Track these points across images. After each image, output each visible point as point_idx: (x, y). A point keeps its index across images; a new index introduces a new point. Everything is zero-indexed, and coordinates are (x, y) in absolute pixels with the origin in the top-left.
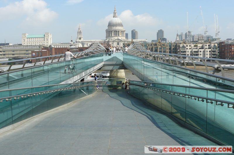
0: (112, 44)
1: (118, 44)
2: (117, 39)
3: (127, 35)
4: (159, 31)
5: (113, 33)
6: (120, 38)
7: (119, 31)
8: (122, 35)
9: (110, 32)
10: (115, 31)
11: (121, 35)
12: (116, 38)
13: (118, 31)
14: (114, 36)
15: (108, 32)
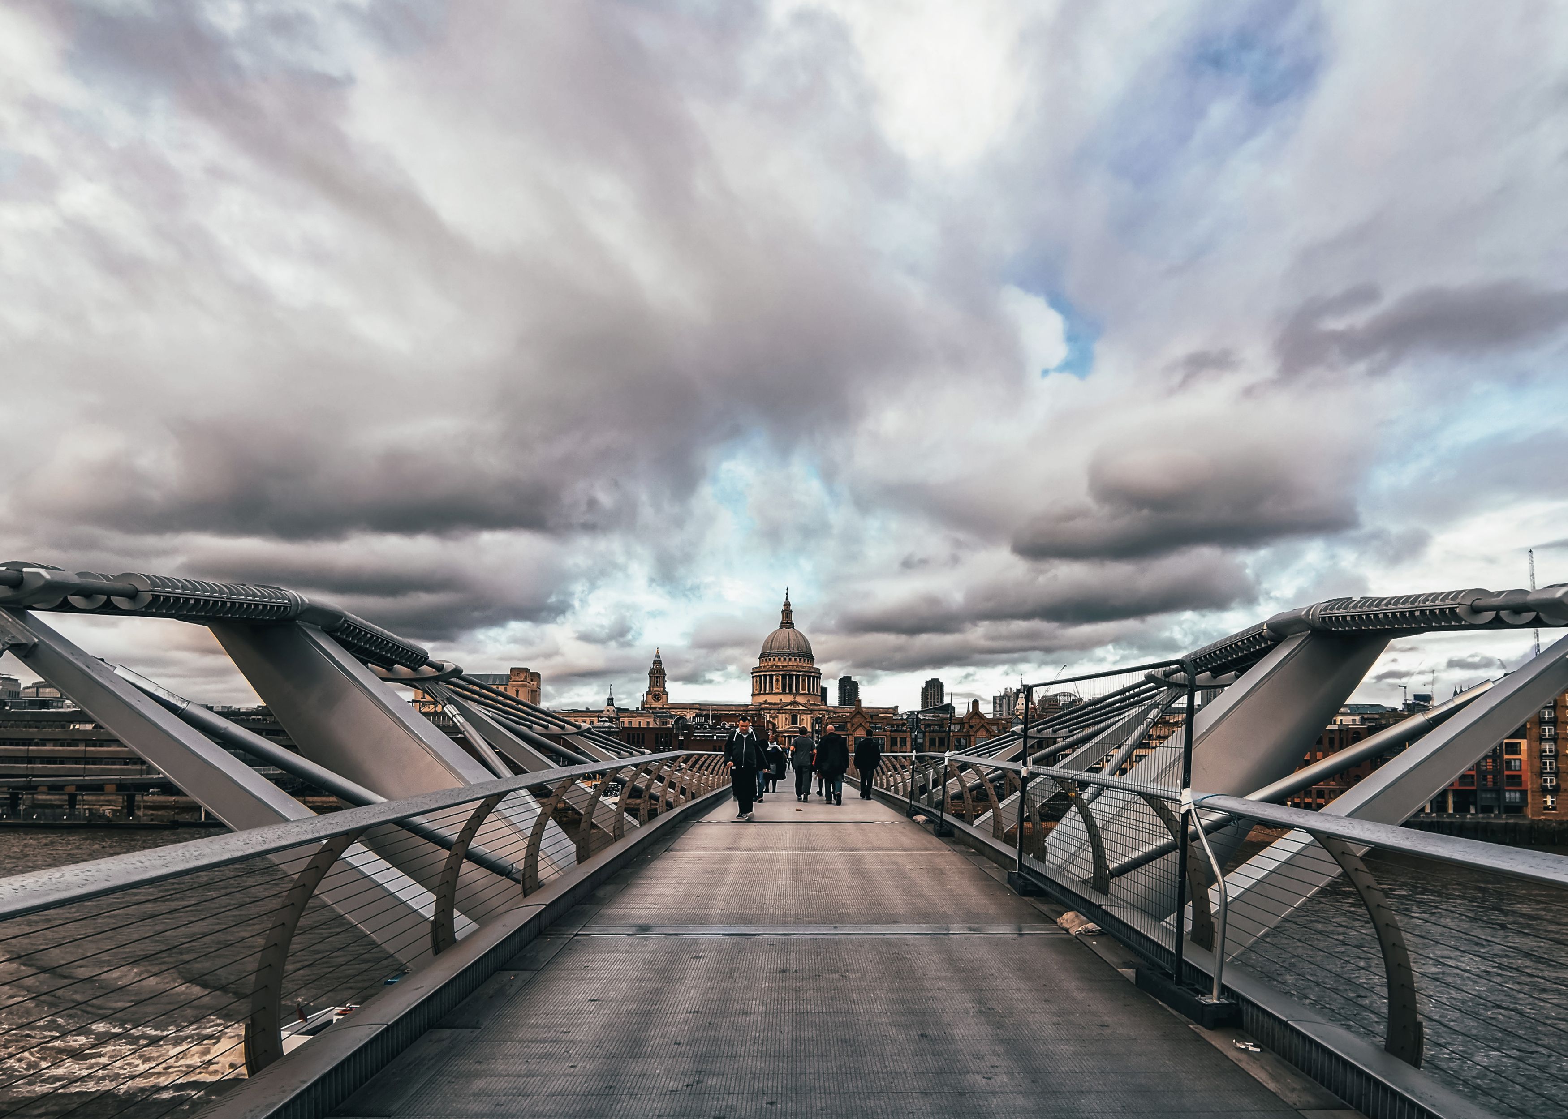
0: (774, 718)
1: (794, 721)
2: (792, 703)
3: (824, 690)
4: (927, 682)
5: (777, 680)
6: (800, 699)
7: (798, 677)
8: (809, 690)
9: (765, 676)
10: (784, 676)
11: (803, 689)
12: (787, 699)
13: (794, 673)
14: (780, 690)
15: (760, 676)
